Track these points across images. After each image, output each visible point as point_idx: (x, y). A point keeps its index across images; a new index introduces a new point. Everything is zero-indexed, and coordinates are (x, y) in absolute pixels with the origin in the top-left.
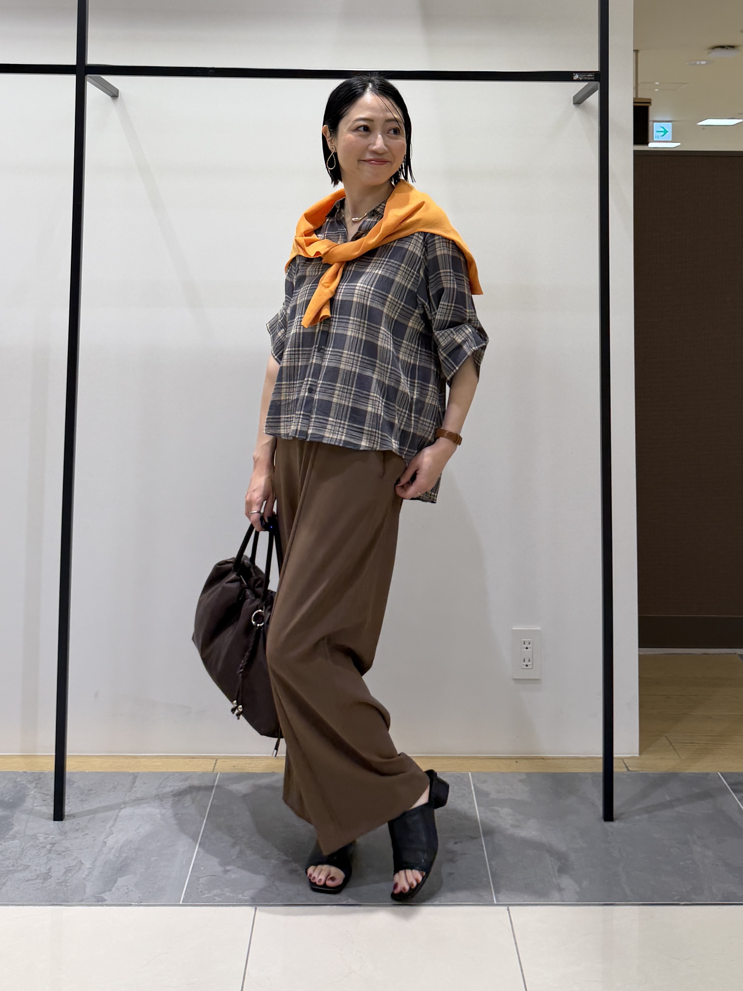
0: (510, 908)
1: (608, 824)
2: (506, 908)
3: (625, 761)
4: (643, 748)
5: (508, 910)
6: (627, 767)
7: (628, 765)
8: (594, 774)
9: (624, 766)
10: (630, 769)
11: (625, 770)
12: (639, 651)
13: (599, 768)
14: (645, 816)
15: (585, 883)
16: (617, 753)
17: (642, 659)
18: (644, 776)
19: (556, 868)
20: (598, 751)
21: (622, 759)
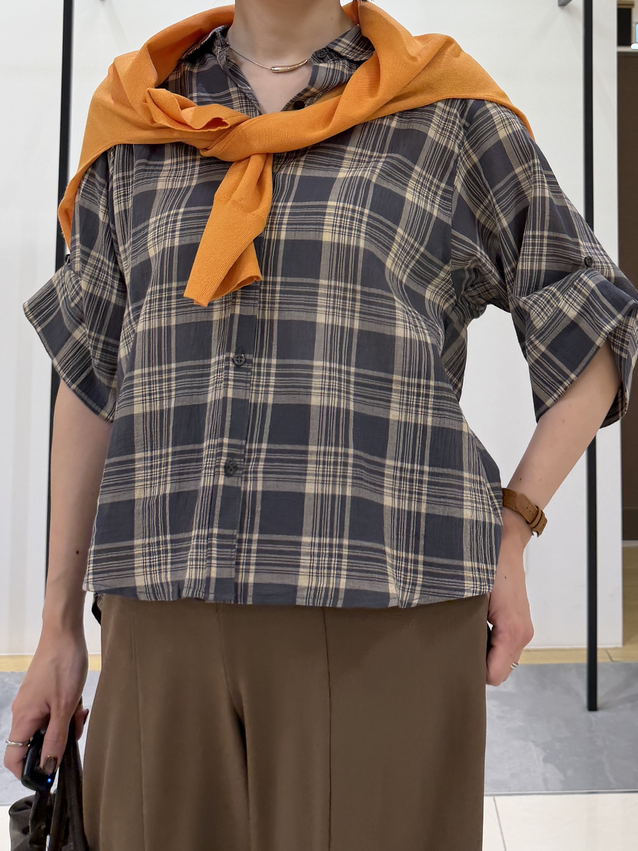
0: (496, 798)
1: (593, 714)
2: (492, 798)
3: (610, 652)
4: (627, 638)
5: (494, 800)
6: (610, 658)
7: (611, 655)
8: (578, 666)
9: (607, 656)
10: (614, 659)
11: (608, 660)
12: (623, 544)
13: (584, 660)
14: (629, 705)
15: (570, 772)
16: (601, 644)
17: (625, 552)
18: (627, 667)
19: (541, 758)
20: (583, 643)
21: (606, 650)
